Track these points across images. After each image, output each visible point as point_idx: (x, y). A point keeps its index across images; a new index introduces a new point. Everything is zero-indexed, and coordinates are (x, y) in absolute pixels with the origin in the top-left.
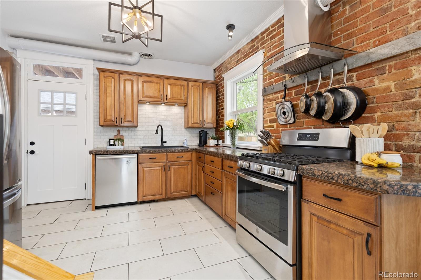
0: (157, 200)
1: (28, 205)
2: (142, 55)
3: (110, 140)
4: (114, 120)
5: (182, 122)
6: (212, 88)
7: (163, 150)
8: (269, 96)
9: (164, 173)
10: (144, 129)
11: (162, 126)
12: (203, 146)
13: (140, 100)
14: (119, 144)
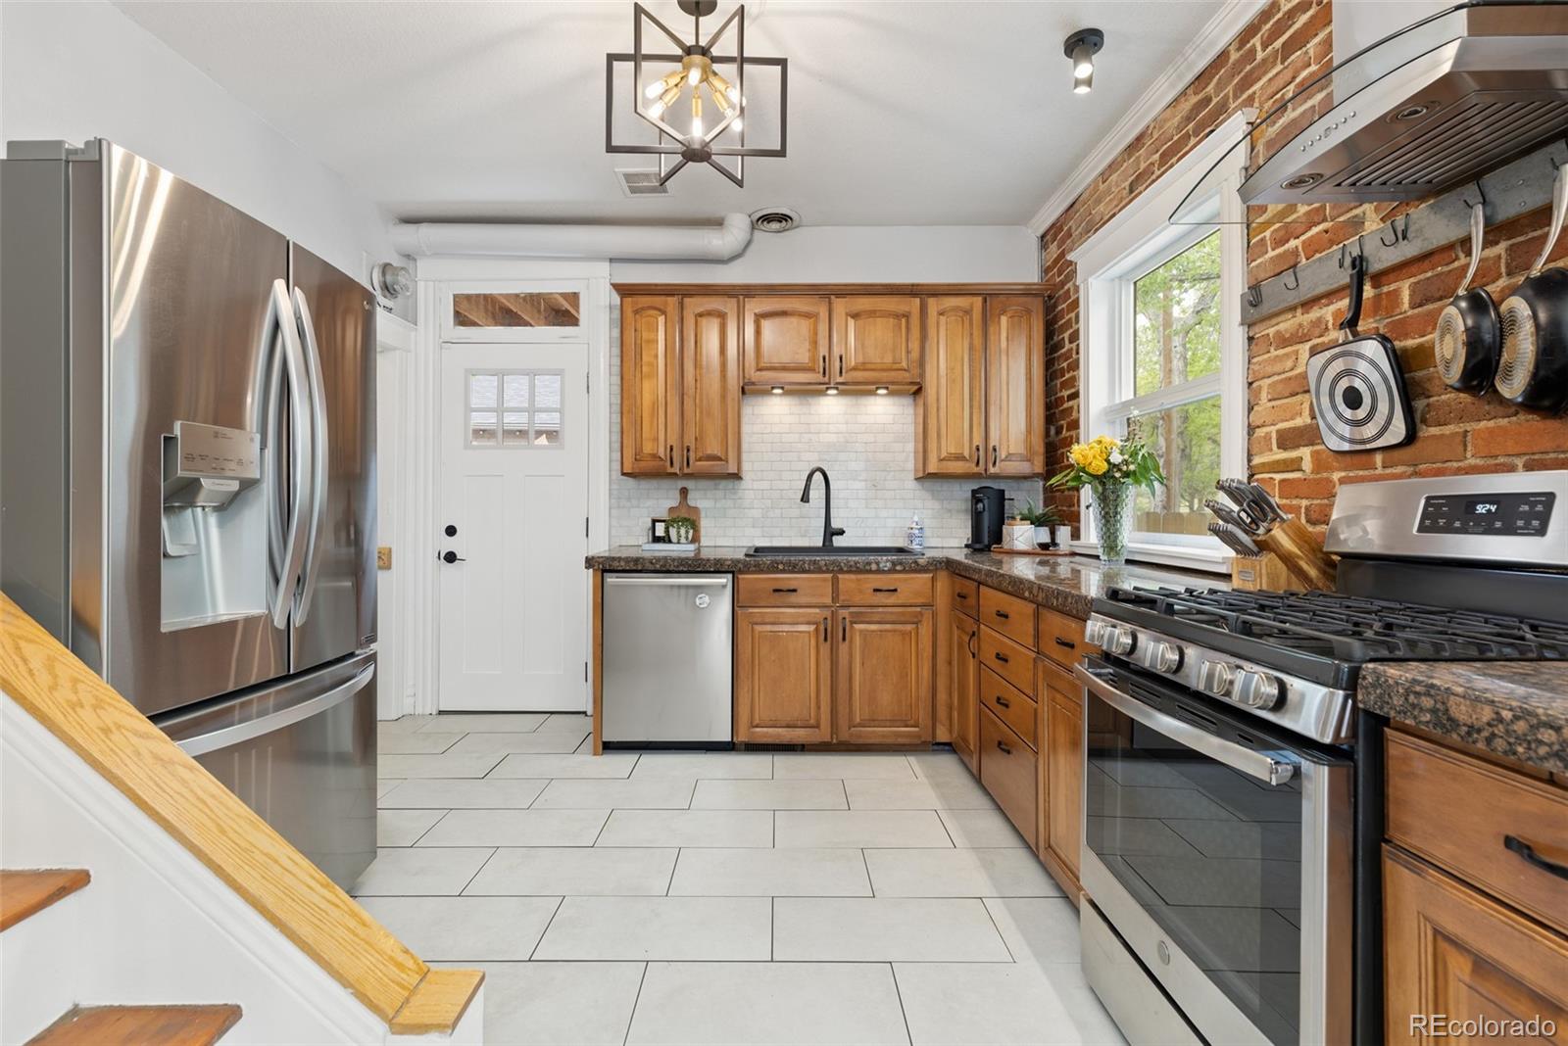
0: (803, 745)
1: (441, 713)
2: (758, 220)
3: (654, 521)
4: (666, 456)
5: (906, 457)
6: (1029, 312)
7: (823, 562)
8: (1274, 321)
9: (825, 648)
10: (765, 485)
11: (828, 473)
12: (988, 549)
13: (746, 381)
14: (679, 536)
